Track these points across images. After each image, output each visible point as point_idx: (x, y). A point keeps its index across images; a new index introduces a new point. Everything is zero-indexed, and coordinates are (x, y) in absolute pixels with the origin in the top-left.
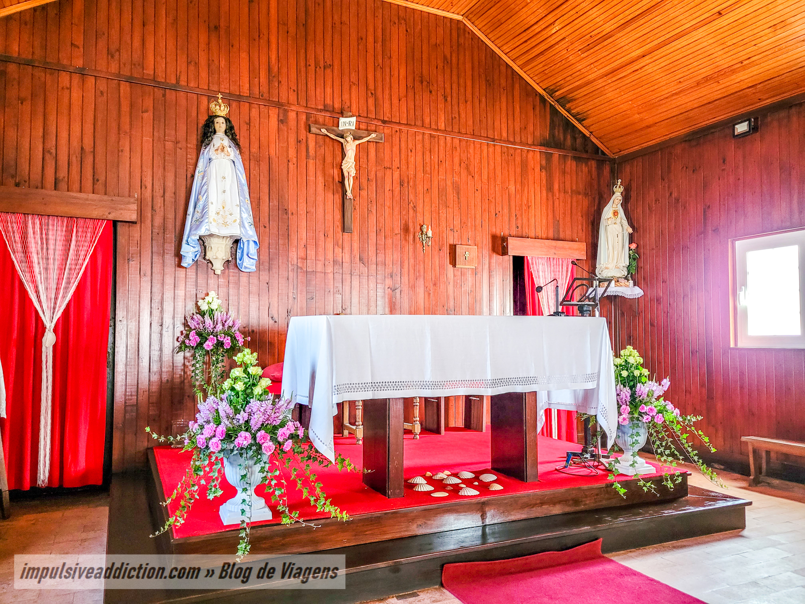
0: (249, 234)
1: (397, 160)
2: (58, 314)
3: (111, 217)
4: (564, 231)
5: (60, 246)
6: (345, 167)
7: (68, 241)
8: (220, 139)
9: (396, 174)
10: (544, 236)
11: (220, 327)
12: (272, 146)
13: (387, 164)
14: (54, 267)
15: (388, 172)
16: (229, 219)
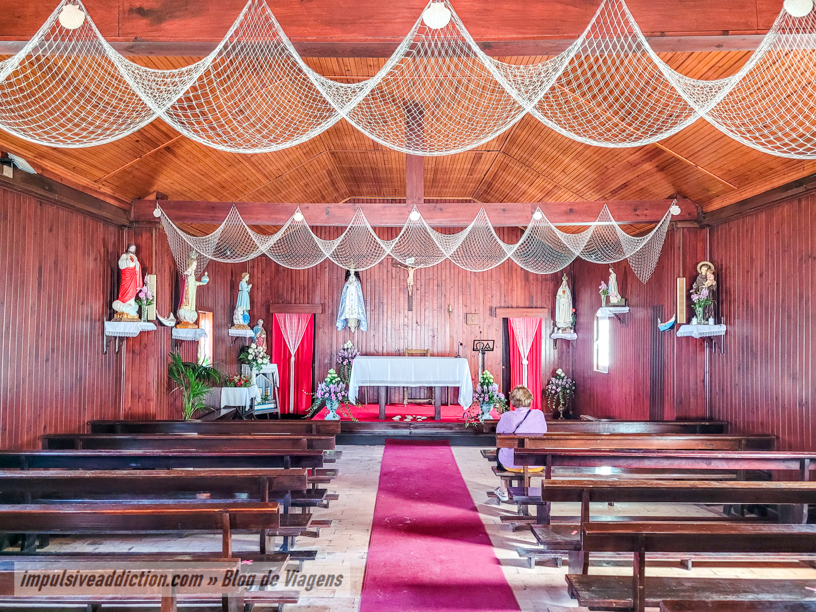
0: (362, 317)
1: (436, 274)
2: (296, 350)
3: (313, 312)
4: (537, 302)
5: (296, 324)
6: (408, 281)
7: (299, 322)
8: (352, 278)
9: (435, 282)
10: (523, 306)
11: (350, 355)
12: (376, 275)
13: (431, 277)
14: (294, 332)
15: (431, 281)
16: (354, 312)
